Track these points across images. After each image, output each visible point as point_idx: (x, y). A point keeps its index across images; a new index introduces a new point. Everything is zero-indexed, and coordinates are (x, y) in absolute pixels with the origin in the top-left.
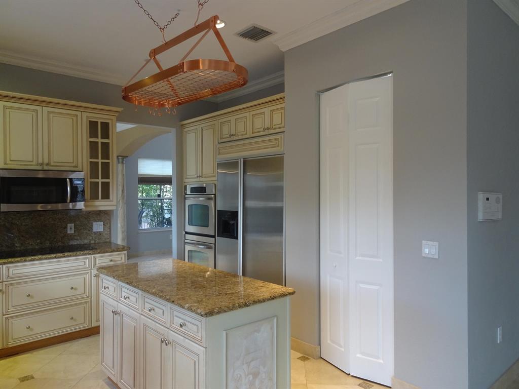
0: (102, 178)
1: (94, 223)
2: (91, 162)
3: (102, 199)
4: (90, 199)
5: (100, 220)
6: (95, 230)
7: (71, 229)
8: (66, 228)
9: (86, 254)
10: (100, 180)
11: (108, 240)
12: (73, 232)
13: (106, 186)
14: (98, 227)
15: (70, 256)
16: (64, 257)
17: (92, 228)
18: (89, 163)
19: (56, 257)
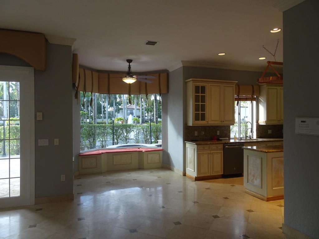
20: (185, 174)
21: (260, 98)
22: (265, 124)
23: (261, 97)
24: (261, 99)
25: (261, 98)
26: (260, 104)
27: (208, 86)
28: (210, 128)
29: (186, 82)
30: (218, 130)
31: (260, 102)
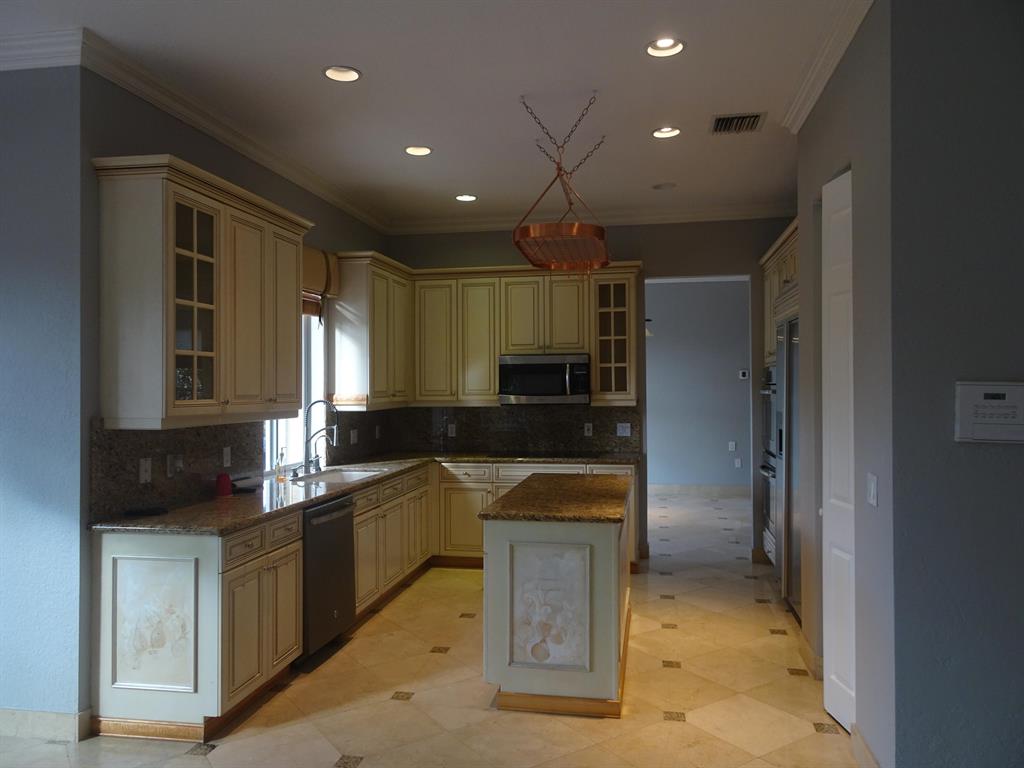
0: (616, 362)
1: (619, 425)
2: (601, 341)
3: (616, 390)
4: (601, 390)
5: (625, 421)
6: (618, 434)
7: (588, 431)
8: (583, 428)
9: (578, 463)
10: (613, 365)
11: (637, 450)
12: (591, 434)
13: (622, 373)
14: (624, 430)
15: (560, 463)
16: (554, 463)
17: (615, 430)
18: (598, 342)
19: (544, 462)
20: (91, 728)
21: (337, 307)
22: (364, 409)
23: (341, 303)
24: (345, 309)
25: (341, 306)
26: (341, 329)
27: (226, 219)
28: (199, 435)
29: (99, 171)
30: (225, 446)
31: (337, 324)
